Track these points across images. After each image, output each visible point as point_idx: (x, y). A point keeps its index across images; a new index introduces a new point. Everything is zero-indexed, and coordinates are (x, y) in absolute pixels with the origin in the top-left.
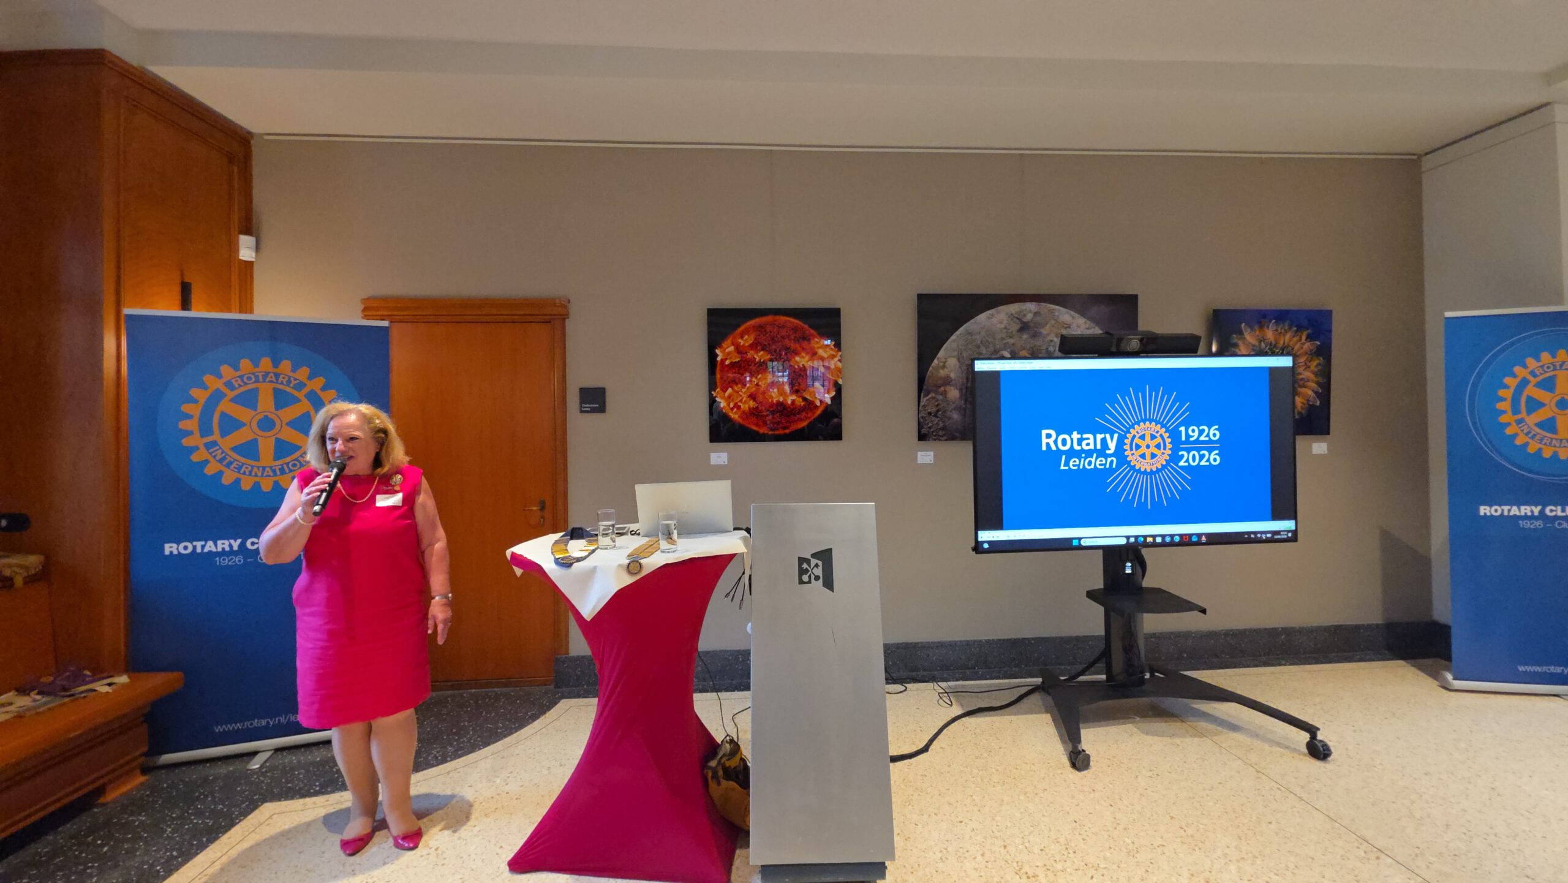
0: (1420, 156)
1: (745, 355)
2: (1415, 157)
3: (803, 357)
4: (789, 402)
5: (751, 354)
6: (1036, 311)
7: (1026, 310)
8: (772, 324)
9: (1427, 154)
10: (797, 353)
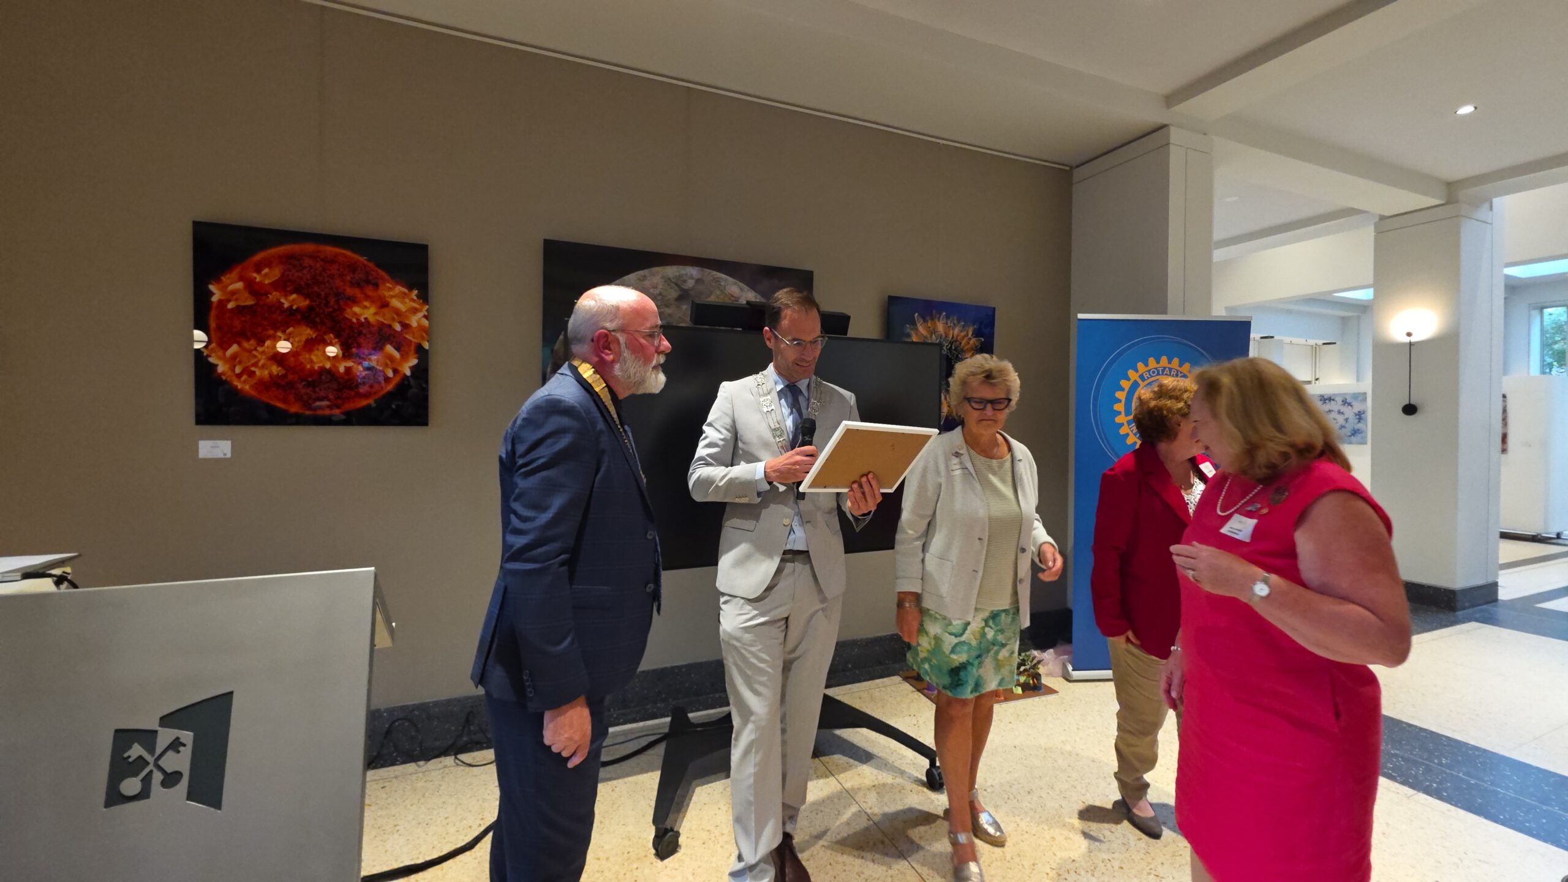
0: (1071, 168)
1: (264, 297)
2: (1068, 168)
3: (366, 307)
4: (342, 369)
5: (274, 296)
6: (699, 276)
7: (686, 275)
8: (314, 257)
9: (1078, 166)
10: (354, 301)
